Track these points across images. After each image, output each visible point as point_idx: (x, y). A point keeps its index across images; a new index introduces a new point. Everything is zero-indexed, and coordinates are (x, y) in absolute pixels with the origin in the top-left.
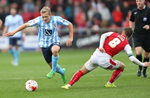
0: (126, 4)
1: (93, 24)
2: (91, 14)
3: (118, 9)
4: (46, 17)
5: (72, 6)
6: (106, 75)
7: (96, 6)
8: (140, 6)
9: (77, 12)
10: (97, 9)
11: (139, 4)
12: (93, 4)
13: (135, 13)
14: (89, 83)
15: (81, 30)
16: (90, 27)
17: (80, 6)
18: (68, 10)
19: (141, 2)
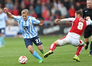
0: (78, 4)
1: (55, 18)
2: (53, 11)
3: (72, 7)
4: (25, 16)
5: (40, 6)
6: (64, 54)
7: (57, 5)
8: (90, 7)
9: (44, 10)
10: (58, 7)
11: (89, 6)
12: (55, 4)
13: (86, 11)
14: (52, 59)
15: (46, 22)
16: (53, 20)
17: (46, 5)
18: (37, 8)
19: (90, 4)
